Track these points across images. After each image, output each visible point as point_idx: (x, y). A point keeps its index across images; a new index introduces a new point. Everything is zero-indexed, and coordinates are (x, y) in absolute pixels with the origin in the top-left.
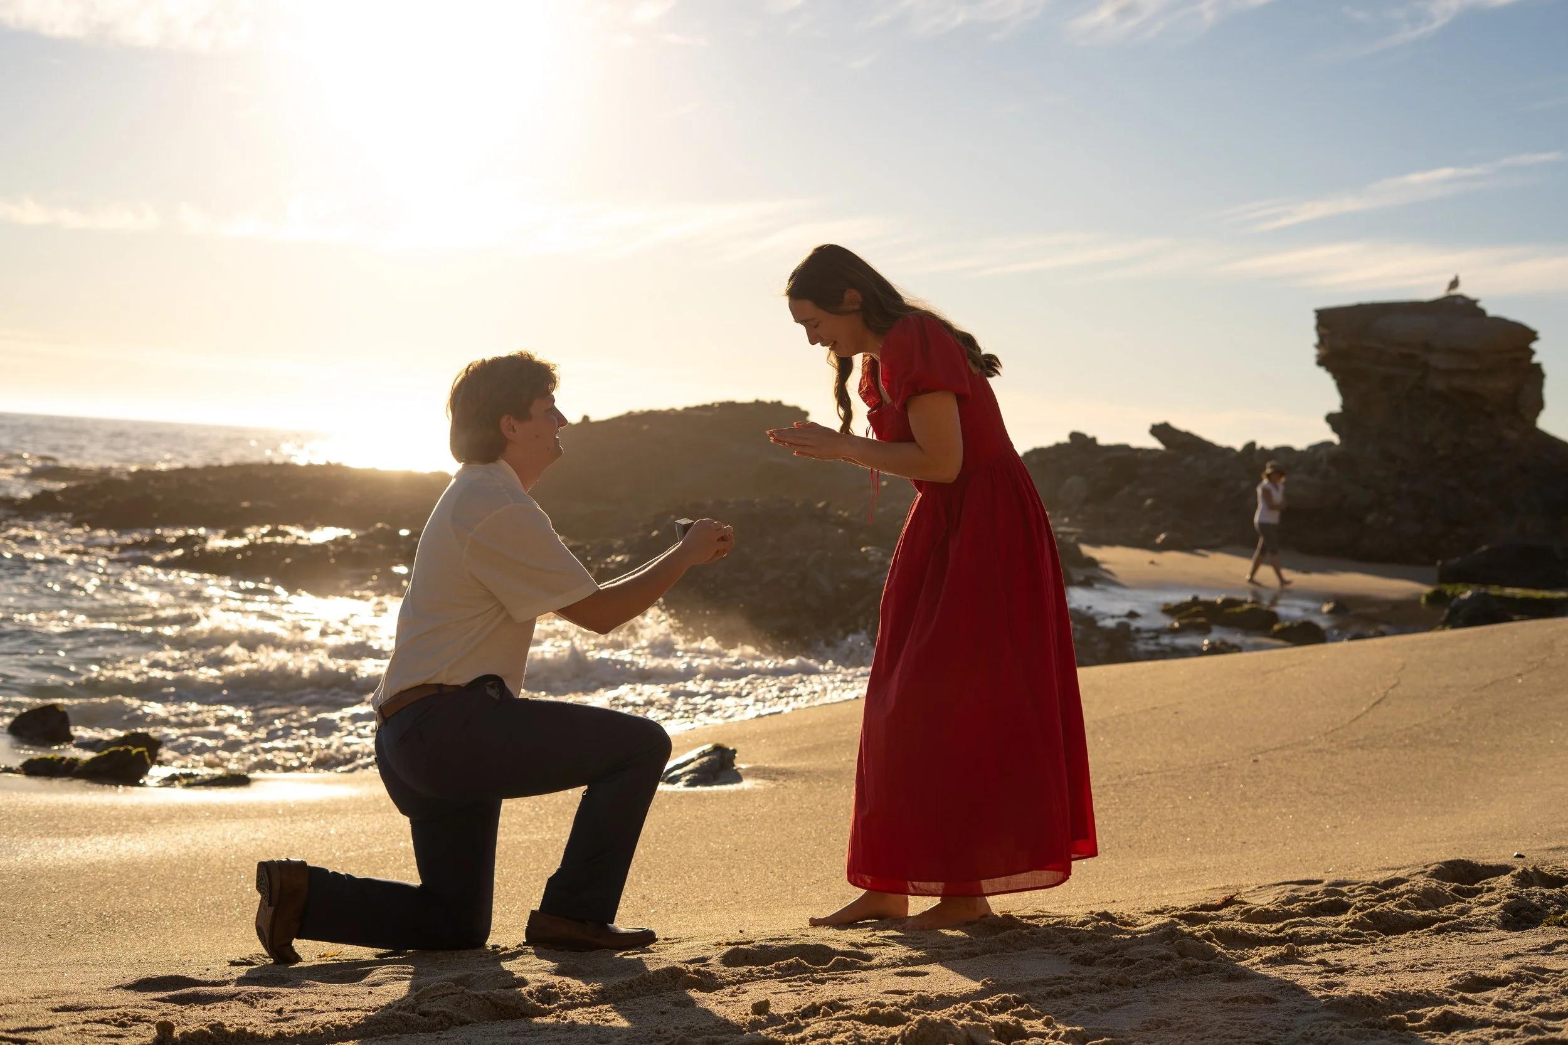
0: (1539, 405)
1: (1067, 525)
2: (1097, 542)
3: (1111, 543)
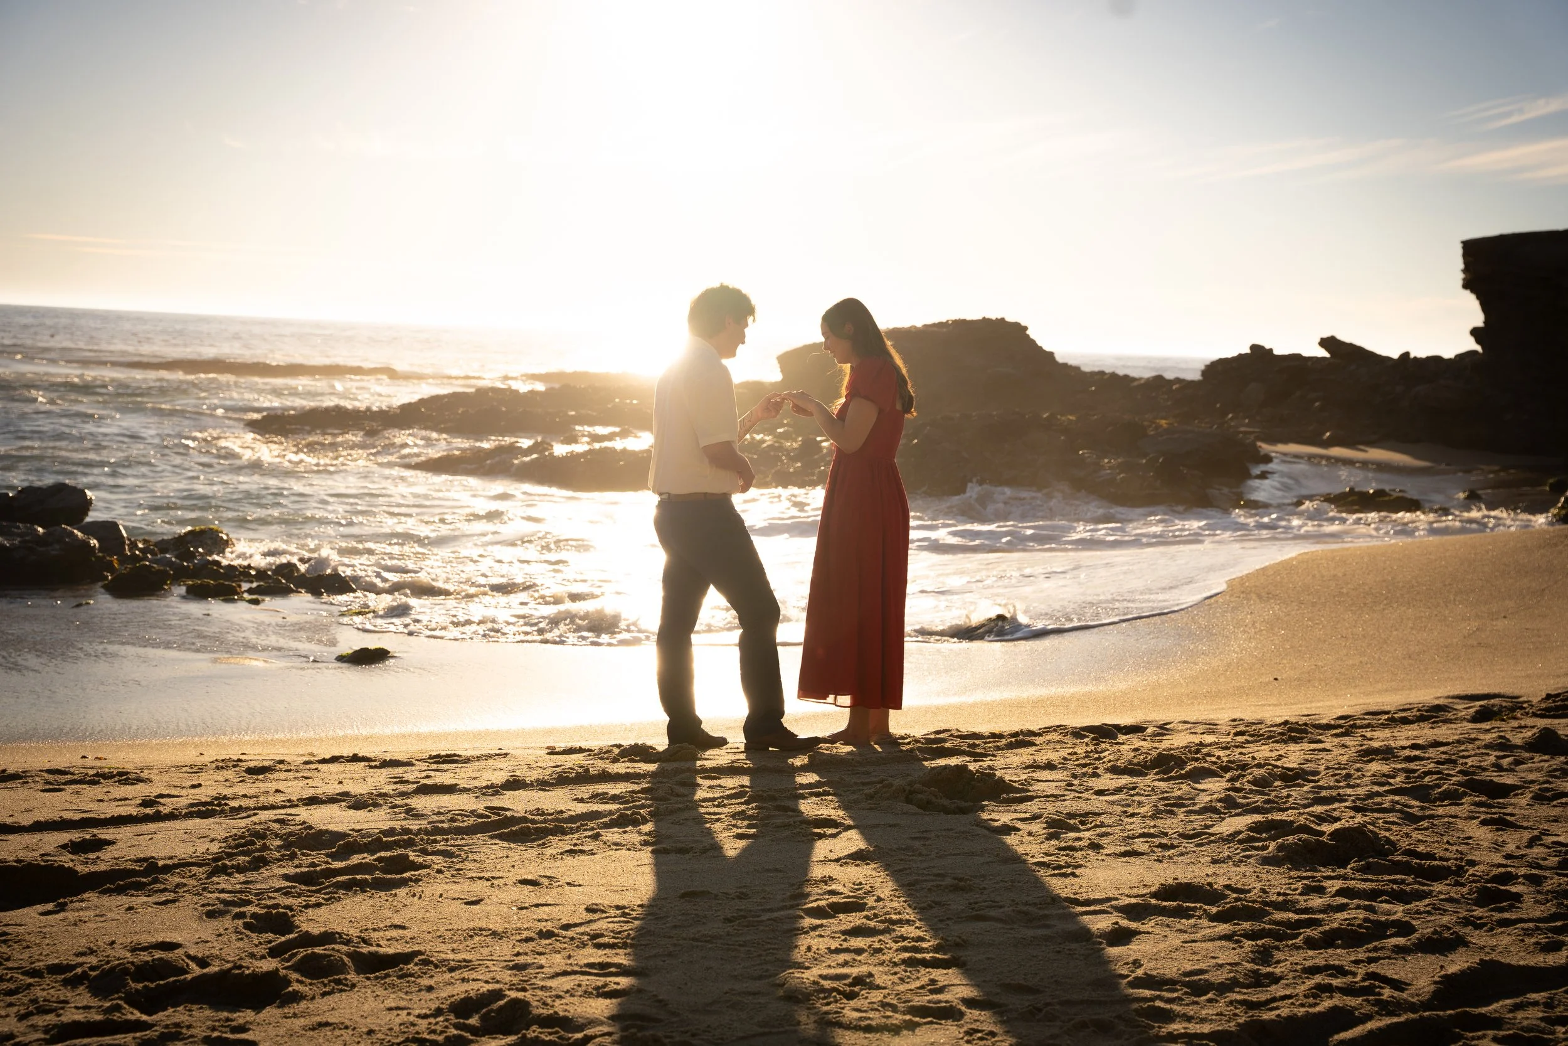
1: (1247, 425)
2: (1272, 440)
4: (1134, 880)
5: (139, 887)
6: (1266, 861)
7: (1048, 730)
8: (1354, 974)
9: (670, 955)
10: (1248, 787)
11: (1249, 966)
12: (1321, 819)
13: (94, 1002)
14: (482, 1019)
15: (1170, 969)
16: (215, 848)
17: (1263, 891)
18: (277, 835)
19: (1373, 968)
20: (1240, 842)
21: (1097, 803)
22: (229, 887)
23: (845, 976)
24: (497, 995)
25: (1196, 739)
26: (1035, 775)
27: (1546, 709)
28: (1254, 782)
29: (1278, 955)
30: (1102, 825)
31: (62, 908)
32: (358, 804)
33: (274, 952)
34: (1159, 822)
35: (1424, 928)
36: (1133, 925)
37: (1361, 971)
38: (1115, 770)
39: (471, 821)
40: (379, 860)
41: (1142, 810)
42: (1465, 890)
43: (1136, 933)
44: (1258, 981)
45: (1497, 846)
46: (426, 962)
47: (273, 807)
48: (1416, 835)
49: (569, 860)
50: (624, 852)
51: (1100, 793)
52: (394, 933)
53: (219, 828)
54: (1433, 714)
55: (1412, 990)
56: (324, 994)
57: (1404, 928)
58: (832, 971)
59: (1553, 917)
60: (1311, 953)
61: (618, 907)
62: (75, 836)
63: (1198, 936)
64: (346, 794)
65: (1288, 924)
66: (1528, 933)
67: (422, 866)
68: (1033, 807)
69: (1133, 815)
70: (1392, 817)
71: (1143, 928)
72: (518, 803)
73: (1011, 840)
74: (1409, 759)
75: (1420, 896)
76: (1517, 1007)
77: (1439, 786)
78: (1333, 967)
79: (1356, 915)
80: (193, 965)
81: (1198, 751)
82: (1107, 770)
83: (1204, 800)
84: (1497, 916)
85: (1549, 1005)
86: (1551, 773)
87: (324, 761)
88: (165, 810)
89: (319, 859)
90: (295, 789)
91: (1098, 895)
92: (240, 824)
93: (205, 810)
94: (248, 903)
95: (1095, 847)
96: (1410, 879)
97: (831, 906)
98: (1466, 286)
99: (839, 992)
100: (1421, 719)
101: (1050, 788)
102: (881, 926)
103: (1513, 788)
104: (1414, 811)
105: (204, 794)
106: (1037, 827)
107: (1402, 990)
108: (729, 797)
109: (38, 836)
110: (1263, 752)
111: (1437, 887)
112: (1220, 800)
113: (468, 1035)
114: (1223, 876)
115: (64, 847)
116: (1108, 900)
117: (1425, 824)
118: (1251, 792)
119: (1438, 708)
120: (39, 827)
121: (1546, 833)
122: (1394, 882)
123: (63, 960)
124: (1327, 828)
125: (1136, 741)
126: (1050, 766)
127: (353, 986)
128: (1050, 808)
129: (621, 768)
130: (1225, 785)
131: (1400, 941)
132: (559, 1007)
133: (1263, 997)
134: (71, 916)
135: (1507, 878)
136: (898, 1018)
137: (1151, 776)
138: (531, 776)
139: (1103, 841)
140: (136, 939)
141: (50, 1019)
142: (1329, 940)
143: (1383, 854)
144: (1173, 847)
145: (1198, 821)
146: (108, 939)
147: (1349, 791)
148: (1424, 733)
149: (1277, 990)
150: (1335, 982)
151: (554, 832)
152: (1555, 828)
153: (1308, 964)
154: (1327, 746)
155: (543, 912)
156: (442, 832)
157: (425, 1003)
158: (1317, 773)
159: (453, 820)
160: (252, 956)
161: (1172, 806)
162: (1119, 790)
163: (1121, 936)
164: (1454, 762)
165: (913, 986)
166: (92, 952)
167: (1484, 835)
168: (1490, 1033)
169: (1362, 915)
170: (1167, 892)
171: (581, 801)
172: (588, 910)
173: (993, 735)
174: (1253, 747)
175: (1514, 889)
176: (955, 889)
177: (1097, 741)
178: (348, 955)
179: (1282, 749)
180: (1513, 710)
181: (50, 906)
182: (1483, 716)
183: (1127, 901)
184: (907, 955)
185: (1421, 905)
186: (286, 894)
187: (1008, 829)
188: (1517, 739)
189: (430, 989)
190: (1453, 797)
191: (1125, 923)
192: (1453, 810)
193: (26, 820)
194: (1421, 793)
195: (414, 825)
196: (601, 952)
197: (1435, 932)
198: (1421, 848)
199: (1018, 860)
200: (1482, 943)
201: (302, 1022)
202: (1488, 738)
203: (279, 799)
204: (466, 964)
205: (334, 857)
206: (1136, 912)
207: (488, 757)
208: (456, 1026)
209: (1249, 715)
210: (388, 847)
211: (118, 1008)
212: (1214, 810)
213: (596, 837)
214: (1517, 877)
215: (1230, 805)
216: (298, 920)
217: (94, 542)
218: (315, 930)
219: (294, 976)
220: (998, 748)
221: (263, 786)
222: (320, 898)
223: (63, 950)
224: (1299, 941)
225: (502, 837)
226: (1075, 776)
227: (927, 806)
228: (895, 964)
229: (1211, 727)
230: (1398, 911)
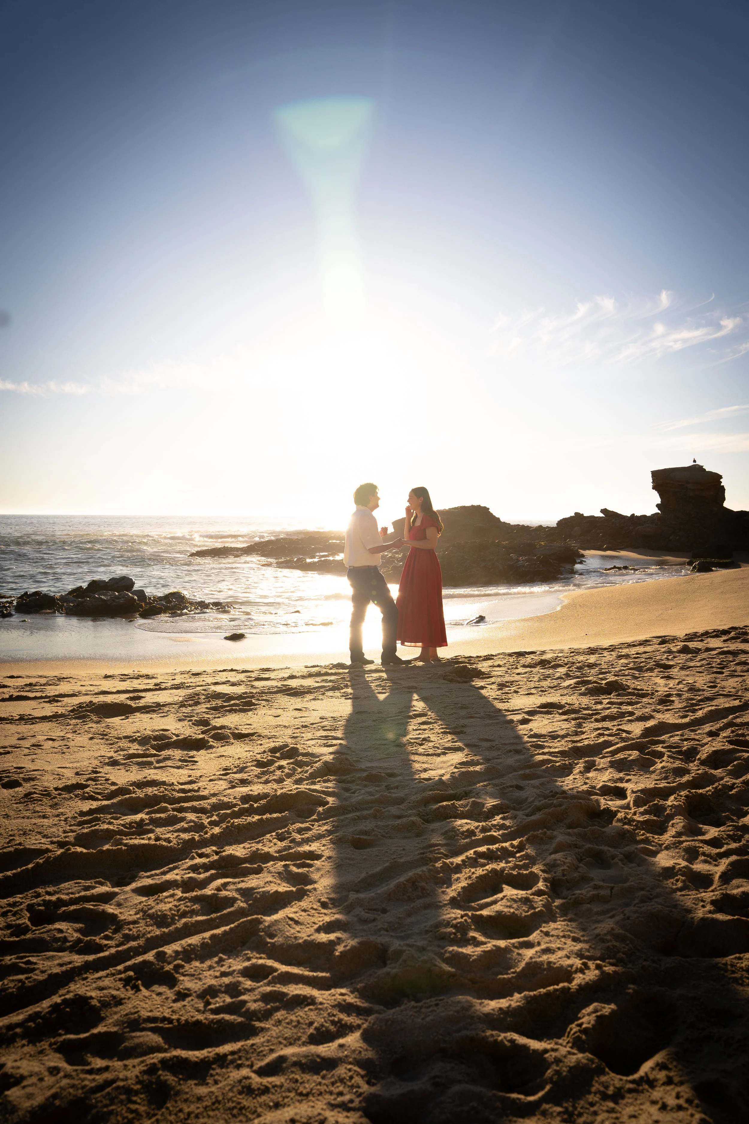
0: (724, 499)
1: (575, 544)
2: (585, 549)
3: (589, 549)
4: (531, 703)
5: (154, 711)
6: (581, 694)
7: (499, 654)
8: (612, 730)
9: (352, 733)
10: (575, 670)
11: (574, 729)
12: (602, 679)
13: (140, 748)
14: (281, 754)
15: (544, 732)
16: (181, 699)
17: (580, 704)
18: (203, 694)
19: (620, 727)
20: (571, 688)
21: (517, 678)
22: (186, 711)
23: (419, 738)
24: (286, 746)
25: (556, 655)
26: (493, 669)
27: (686, 639)
28: (577, 668)
29: (584, 725)
30: (519, 685)
31: (127, 718)
32: (233, 684)
33: (203, 733)
34: (540, 683)
35: (638, 713)
36: (530, 718)
37: (615, 728)
38: (524, 666)
39: (276, 689)
40: (241, 702)
41: (534, 679)
42: (654, 700)
43: (532, 720)
44: (576, 734)
45: (666, 685)
46: (260, 736)
47: (202, 686)
48: (637, 683)
49: (313, 702)
50: (334, 699)
51: (518, 674)
52: (248, 727)
53: (182, 693)
54: (645, 643)
55: (633, 734)
56: (222, 746)
57: (631, 714)
58: (414, 737)
59: (685, 707)
60: (597, 724)
61: (332, 717)
62: (132, 695)
63: (555, 720)
64: (229, 681)
65: (589, 715)
66: (676, 713)
67: (257, 705)
68: (493, 680)
69: (531, 681)
70: (628, 677)
71: (533, 718)
72: (293, 683)
73: (483, 692)
74: (635, 658)
75: (637, 703)
76: (671, 737)
77: (645, 666)
78: (605, 728)
79: (614, 710)
80: (174, 736)
81: (556, 659)
82: (521, 666)
83: (558, 675)
84: (665, 708)
85: (682, 735)
86: (687, 660)
87: (220, 671)
88: (163, 687)
89: (219, 702)
90: (210, 680)
91: (517, 708)
92: (190, 691)
93: (177, 687)
94: (194, 716)
95: (516, 692)
96: (634, 698)
97: (414, 715)
98: (653, 488)
99: (417, 743)
100: (640, 644)
101: (499, 673)
102: (433, 721)
103: (673, 666)
104: (637, 675)
105: (176, 682)
106: (494, 687)
107: (630, 734)
108: (375, 680)
109: (118, 695)
110: (581, 658)
111: (644, 700)
112: (564, 675)
113: (275, 759)
114: (564, 700)
115: (127, 698)
116: (521, 709)
117: (640, 679)
118: (576, 671)
119: (646, 641)
120: (119, 692)
121: (684, 680)
122: (628, 699)
123: (129, 734)
124: (604, 682)
125: (532, 656)
126: (499, 666)
127: (233, 743)
128: (499, 680)
129: (333, 671)
130: (566, 669)
131: (630, 718)
132: (310, 750)
133: (578, 739)
134: (130, 720)
135: (670, 695)
136: (439, 751)
137: (538, 668)
138: (298, 675)
139: (519, 690)
140: (154, 728)
141: (126, 752)
142: (604, 719)
143: (624, 690)
144: (546, 691)
145: (555, 682)
146: (144, 728)
147: (613, 669)
148: (641, 649)
149: (584, 736)
150: (605, 733)
151: (307, 693)
152: (687, 678)
153: (596, 727)
154: (605, 655)
155: (303, 719)
156: (265, 693)
157: (261, 749)
158: (601, 664)
159: (269, 689)
160: (195, 733)
161: (546, 677)
162: (526, 673)
163: (525, 722)
164: (652, 658)
165: (445, 741)
166: (138, 732)
167: (662, 682)
168: (661, 745)
169: (616, 710)
170: (543, 706)
171: (318, 682)
172: (320, 718)
173: (478, 657)
174: (577, 657)
175: (672, 699)
176: (462, 708)
177: (517, 657)
178: (230, 733)
179: (588, 657)
180: (673, 640)
181: (123, 717)
182: (663, 642)
183: (528, 709)
184: (443, 730)
185: (638, 706)
186: (207, 714)
187: (482, 688)
188: (674, 649)
189: (261, 745)
190: (651, 670)
191: (527, 717)
192: (651, 674)
193: (114, 690)
194: (639, 669)
195: (254, 691)
196: (326, 732)
197: (643, 714)
198: (639, 687)
199: (485, 698)
200: (659, 717)
201: (214, 755)
202: (663, 650)
203: (204, 683)
204: (275, 737)
205: (224, 701)
206: (532, 713)
207: (282, 669)
208: (271, 756)
209: (576, 647)
210: (245, 698)
211: (148, 749)
212: (562, 678)
213: (323, 694)
214: (673, 695)
215: (568, 676)
216: (211, 722)
217: (136, 597)
218: (218, 725)
219: (211, 740)
220: (479, 661)
221: (198, 679)
222: (220, 715)
223: (129, 732)
224: (592, 720)
225: (287, 695)
226: (509, 669)
227: (451, 681)
228: (439, 734)
229: (562, 651)
230: (630, 708)
